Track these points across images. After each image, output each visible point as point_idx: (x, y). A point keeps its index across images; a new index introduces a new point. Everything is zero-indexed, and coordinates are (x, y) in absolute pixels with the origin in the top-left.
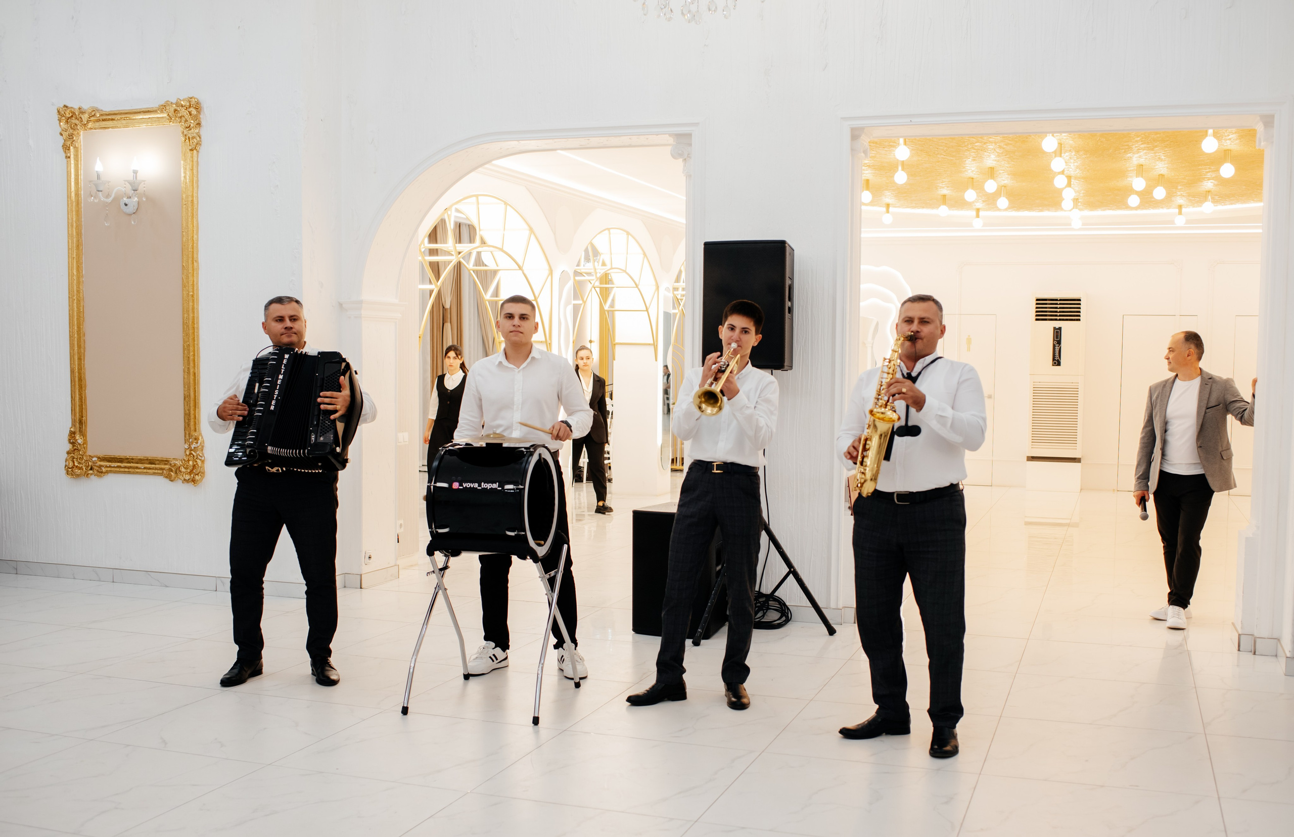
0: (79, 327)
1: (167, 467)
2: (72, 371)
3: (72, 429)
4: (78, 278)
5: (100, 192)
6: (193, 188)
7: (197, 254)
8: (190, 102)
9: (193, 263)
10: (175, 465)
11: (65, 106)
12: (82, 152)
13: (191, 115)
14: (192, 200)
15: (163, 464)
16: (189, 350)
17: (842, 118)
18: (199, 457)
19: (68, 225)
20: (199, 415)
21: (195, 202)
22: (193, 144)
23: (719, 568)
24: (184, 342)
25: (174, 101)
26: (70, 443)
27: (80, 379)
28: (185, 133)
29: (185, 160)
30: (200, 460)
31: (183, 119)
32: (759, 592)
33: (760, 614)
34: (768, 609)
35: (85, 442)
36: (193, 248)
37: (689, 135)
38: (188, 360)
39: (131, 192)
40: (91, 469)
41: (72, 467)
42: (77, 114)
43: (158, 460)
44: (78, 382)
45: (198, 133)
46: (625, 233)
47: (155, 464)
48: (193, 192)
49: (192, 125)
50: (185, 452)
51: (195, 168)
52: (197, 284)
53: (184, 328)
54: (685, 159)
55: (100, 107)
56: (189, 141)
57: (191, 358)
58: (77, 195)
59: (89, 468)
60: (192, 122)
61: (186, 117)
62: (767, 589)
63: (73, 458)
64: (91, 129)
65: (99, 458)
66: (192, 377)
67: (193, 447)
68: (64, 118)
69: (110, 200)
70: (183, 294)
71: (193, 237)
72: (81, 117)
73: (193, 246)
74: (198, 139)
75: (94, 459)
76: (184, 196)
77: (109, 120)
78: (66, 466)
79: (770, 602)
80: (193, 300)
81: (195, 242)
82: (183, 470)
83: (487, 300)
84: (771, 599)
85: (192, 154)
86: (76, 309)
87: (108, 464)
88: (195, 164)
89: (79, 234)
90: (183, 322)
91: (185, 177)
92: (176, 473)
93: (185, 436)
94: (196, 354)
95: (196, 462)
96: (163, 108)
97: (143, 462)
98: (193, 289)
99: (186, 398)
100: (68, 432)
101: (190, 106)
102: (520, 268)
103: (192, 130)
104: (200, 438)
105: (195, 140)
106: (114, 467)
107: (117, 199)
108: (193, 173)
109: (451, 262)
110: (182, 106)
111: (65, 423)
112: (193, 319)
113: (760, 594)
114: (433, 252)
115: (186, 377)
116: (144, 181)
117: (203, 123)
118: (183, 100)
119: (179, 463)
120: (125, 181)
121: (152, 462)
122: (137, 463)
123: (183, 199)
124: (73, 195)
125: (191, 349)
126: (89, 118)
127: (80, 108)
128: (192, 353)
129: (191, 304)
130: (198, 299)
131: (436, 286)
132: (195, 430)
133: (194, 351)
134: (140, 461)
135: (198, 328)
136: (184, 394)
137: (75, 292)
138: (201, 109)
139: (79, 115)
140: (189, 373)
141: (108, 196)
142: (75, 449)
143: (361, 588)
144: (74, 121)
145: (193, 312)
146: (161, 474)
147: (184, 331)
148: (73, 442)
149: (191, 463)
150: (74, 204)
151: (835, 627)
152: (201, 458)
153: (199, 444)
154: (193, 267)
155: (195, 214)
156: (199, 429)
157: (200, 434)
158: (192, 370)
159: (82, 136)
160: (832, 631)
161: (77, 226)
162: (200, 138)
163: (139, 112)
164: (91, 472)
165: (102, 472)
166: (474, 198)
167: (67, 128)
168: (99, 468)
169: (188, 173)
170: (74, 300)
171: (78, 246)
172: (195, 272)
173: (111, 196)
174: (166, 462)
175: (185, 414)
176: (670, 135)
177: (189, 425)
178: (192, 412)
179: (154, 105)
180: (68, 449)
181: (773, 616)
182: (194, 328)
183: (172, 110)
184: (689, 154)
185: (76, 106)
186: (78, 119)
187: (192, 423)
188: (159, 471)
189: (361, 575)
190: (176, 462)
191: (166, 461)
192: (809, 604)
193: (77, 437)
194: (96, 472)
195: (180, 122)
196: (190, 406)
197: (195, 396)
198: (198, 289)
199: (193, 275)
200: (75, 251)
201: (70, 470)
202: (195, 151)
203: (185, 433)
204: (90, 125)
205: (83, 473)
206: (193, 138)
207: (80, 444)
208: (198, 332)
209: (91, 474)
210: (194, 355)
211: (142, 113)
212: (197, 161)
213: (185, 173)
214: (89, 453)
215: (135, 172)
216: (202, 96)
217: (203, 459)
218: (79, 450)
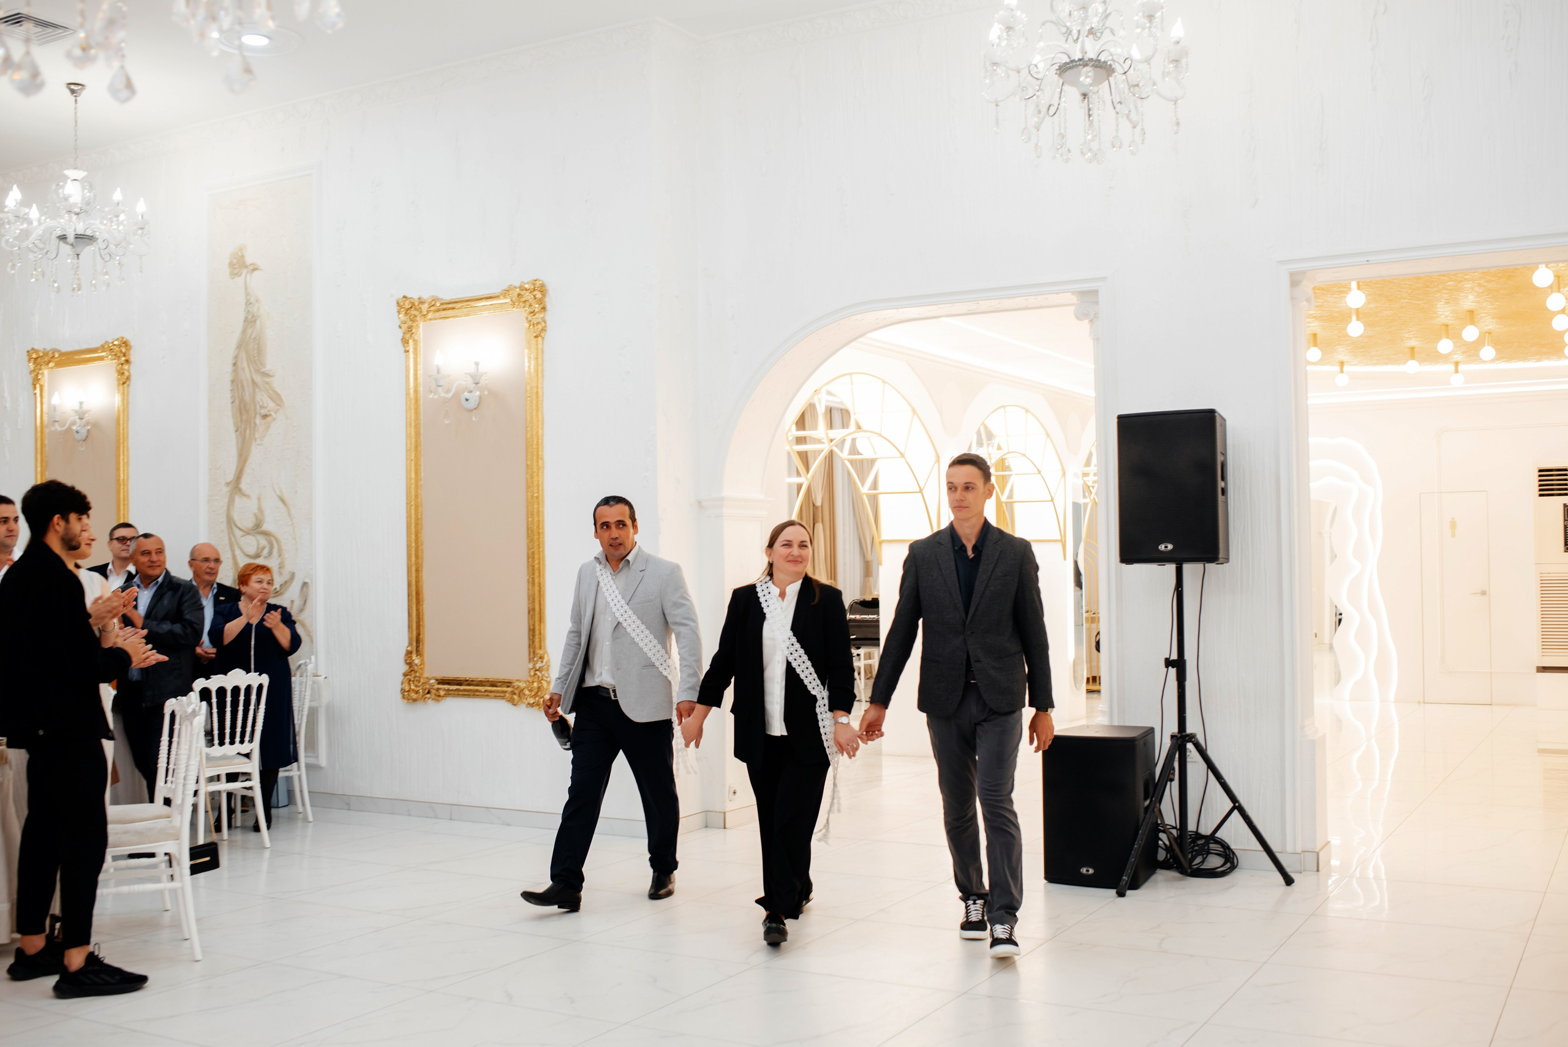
0: (416, 536)
1: (510, 689)
2: (409, 585)
3: (409, 649)
4: (417, 481)
5: (441, 388)
6: (538, 379)
7: (542, 451)
8: (534, 284)
9: (538, 461)
10: (518, 688)
11: (404, 297)
12: (421, 345)
13: (535, 298)
14: (537, 392)
15: (504, 687)
16: (533, 558)
17: (1278, 262)
18: (545, 678)
19: (407, 424)
20: (544, 630)
21: (540, 394)
22: (538, 331)
23: (1147, 803)
24: (529, 549)
25: (518, 285)
26: (407, 664)
27: (418, 594)
28: (530, 318)
29: (529, 348)
30: (546, 681)
31: (528, 304)
32: (1197, 833)
33: (1198, 860)
34: (1208, 853)
35: (422, 663)
36: (538, 445)
37: (1095, 292)
38: (533, 569)
39: (472, 386)
40: (429, 693)
41: (408, 691)
42: (416, 304)
43: (500, 682)
44: (416, 597)
45: (543, 317)
46: (1024, 411)
47: (497, 686)
48: (538, 382)
49: (536, 310)
50: (529, 672)
51: (540, 356)
52: (542, 484)
53: (528, 534)
54: (1091, 320)
55: (441, 296)
56: (534, 327)
57: (536, 566)
58: (416, 391)
59: (427, 691)
60: (537, 306)
61: (531, 301)
62: (1206, 829)
63: (410, 681)
64: (431, 319)
65: (437, 680)
66: (537, 588)
67: (538, 666)
68: (403, 310)
69: (449, 395)
70: (527, 496)
71: (538, 432)
72: (420, 308)
73: (537, 442)
74: (543, 324)
75: (432, 681)
76: (528, 387)
77: (449, 309)
78: (402, 690)
79: (1211, 845)
80: (538, 502)
81: (540, 437)
82: (527, 692)
83: (864, 494)
84: (1212, 842)
85: (537, 341)
86: (413, 516)
87: (446, 687)
88: (540, 352)
89: (417, 434)
90: (528, 527)
91: (529, 367)
92: (519, 696)
93: (530, 655)
94: (541, 562)
95: (541, 683)
96: (506, 293)
97: (484, 684)
98: (538, 489)
99: (531, 611)
100: (404, 652)
101: (534, 290)
102: (902, 455)
103: (537, 315)
104: (546, 656)
105: (539, 326)
106: (452, 690)
107: (457, 395)
108: (537, 362)
109: (823, 451)
110: (526, 290)
111: (401, 641)
112: (539, 523)
113: (1198, 835)
114: (800, 440)
115: (530, 588)
116: (486, 373)
117: (548, 307)
118: (527, 283)
119: (522, 685)
120: (466, 374)
121: (493, 684)
122: (477, 685)
123: (527, 391)
124: (412, 391)
125: (536, 556)
126: (429, 308)
127: (419, 298)
128: (536, 562)
129: (536, 506)
130: (543, 501)
131: (807, 479)
132: (540, 648)
133: (539, 559)
134: (481, 683)
135: (543, 533)
136: (529, 608)
137: (413, 497)
138: (546, 292)
139: (419, 305)
140: (533, 583)
141: (448, 391)
142: (411, 672)
143: (725, 828)
144: (413, 312)
145: (538, 516)
146: (503, 698)
147: (528, 537)
148: (410, 663)
149: (535, 684)
150: (413, 401)
151: (1293, 875)
152: (546, 679)
153: (544, 663)
154: (538, 465)
155: (540, 407)
156: (545, 646)
157: (546, 652)
158: (537, 581)
159: (422, 329)
160: (1289, 881)
161: (415, 426)
162: (545, 323)
163: (481, 299)
164: (428, 696)
165: (439, 696)
166: (848, 377)
167: (406, 320)
168: (437, 691)
169: (533, 362)
170: (412, 505)
171: (416, 447)
172: (540, 471)
173: (451, 392)
174: (508, 684)
175: (530, 630)
176: (1073, 293)
177: (533, 642)
178: (537, 628)
179: (496, 290)
180: (404, 671)
181: (1214, 862)
182: (539, 533)
183: (516, 294)
184: (1095, 314)
185: (416, 297)
186: (417, 310)
187: (537, 640)
188: (501, 695)
189: (725, 813)
190: (520, 684)
191: (509, 682)
192: (1259, 847)
193: (414, 657)
194: (433, 696)
195: (524, 307)
196: (534, 621)
197: (540, 610)
198: (543, 490)
199: (538, 475)
200: (413, 452)
201: (406, 693)
202: (540, 338)
203: (530, 651)
204: (430, 315)
205: (421, 696)
206: (538, 323)
207: (416, 665)
208: (543, 538)
209: (429, 698)
210: (539, 563)
211: (484, 300)
212: (542, 349)
213: (529, 362)
214: (426, 675)
215: (477, 364)
216: (545, 278)
217: (548, 680)
218: (416, 672)
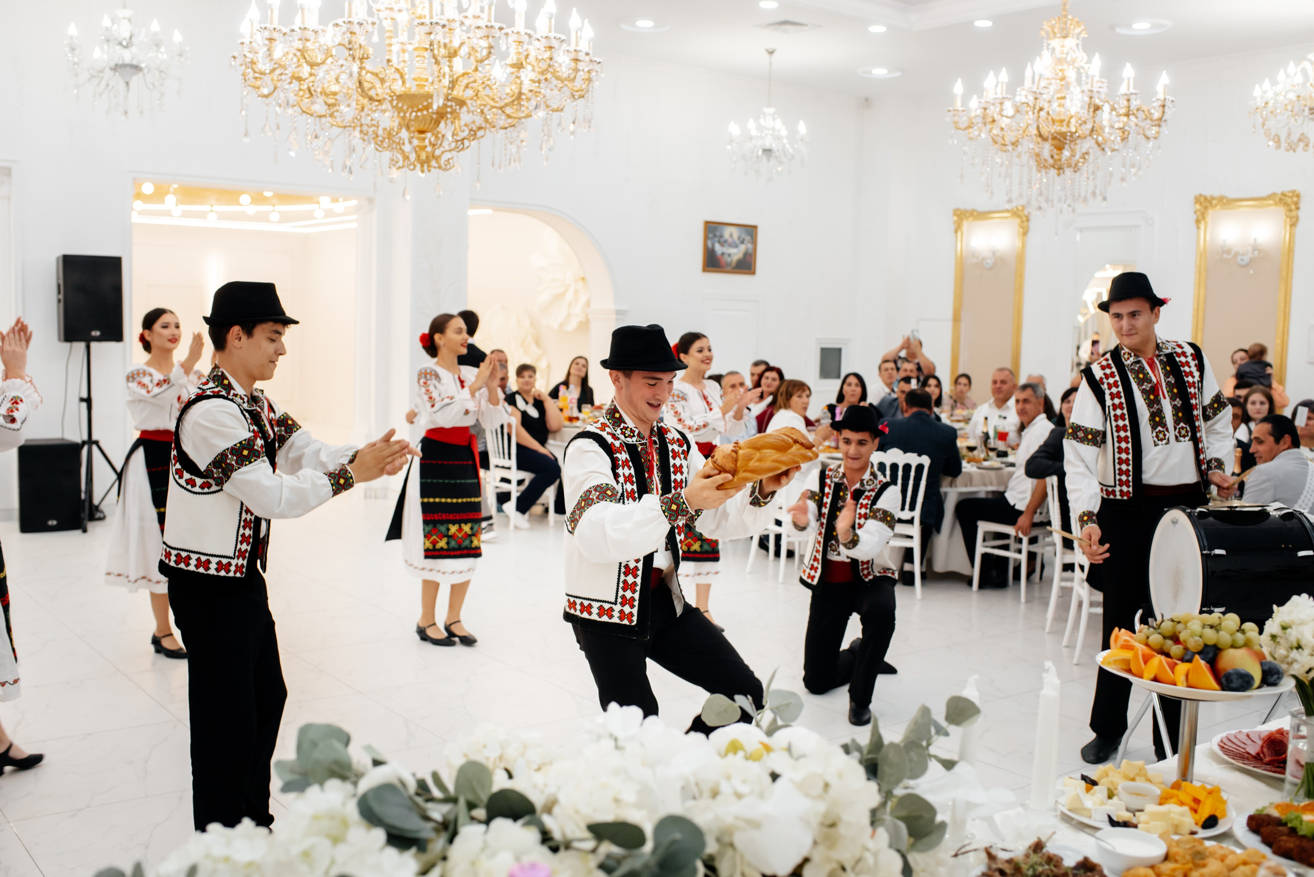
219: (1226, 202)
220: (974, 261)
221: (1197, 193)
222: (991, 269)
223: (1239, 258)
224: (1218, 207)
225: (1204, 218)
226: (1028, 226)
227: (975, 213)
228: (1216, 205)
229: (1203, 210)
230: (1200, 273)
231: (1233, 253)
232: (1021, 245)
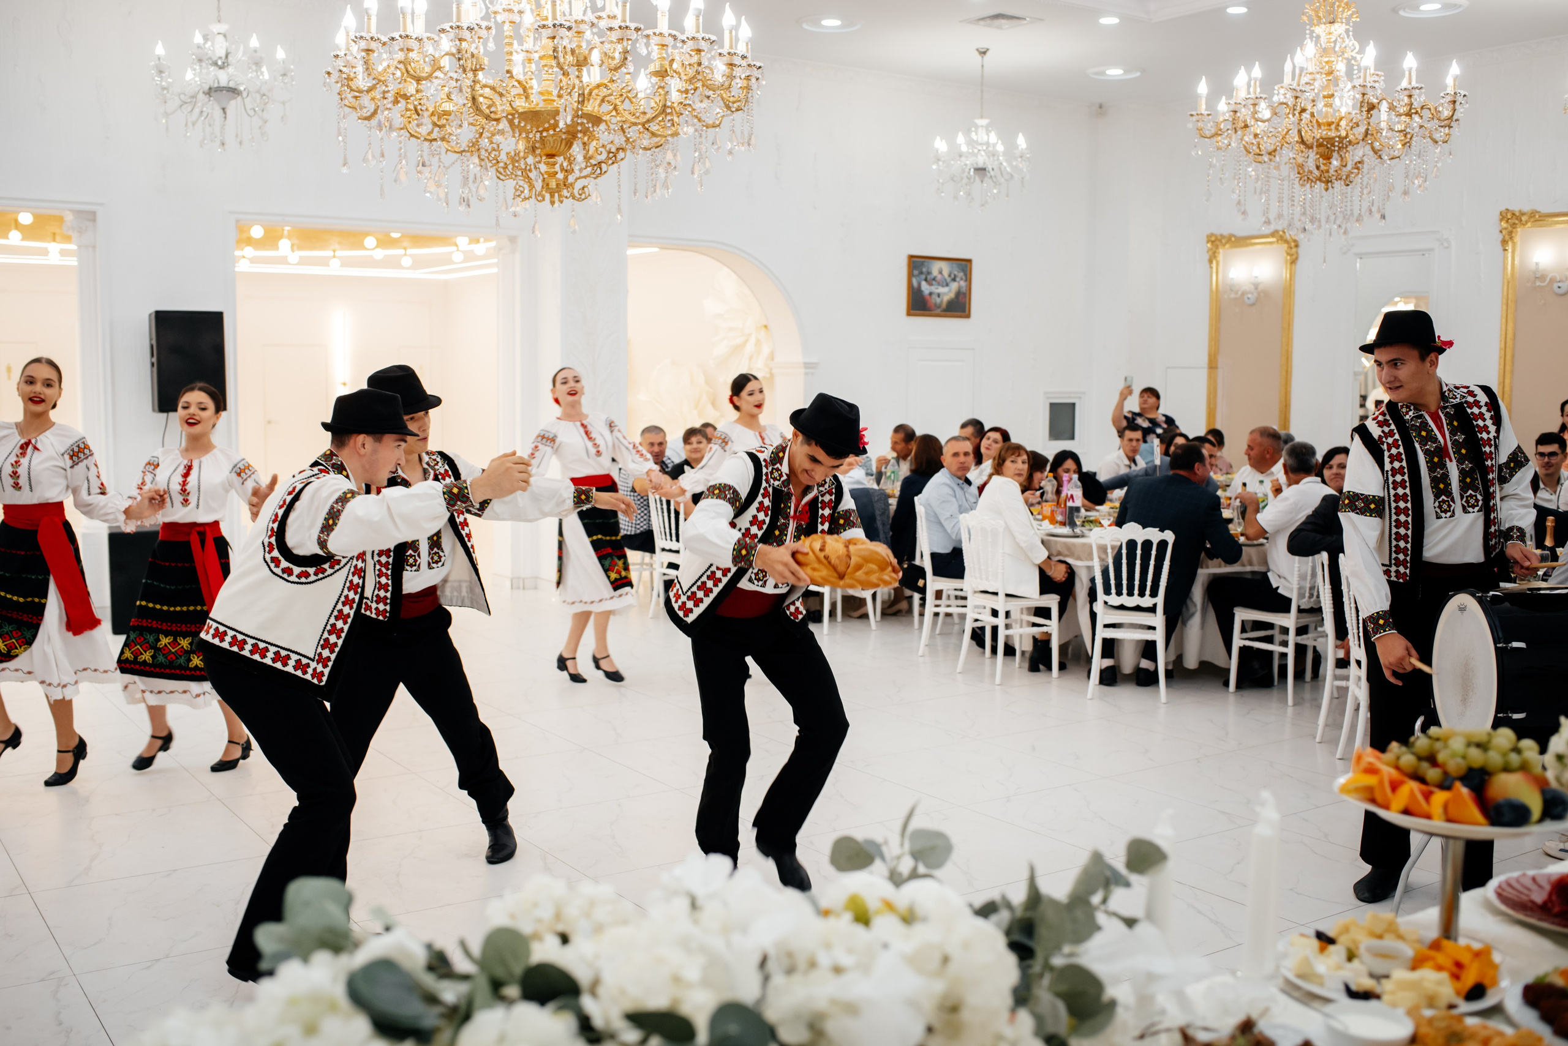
219: (1539, 218)
220: (1233, 296)
221: (1503, 209)
222: (1253, 304)
223: (1556, 285)
224: (1529, 224)
225: (1511, 238)
226: (1297, 253)
227: (1233, 239)
228: (1527, 222)
229: (1510, 229)
230: (1507, 305)
231: (1548, 280)
232: (1288, 275)
